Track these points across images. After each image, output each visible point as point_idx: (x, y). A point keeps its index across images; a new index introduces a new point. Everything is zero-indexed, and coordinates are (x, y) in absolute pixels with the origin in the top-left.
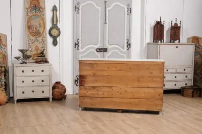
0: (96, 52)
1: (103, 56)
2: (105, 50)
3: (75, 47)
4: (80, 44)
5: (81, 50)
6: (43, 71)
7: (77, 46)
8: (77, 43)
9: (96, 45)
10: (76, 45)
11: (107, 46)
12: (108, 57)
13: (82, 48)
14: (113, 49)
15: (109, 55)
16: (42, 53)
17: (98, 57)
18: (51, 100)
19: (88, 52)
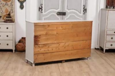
0: (56, 15)
1: (63, 18)
2: (64, 14)
3: (39, 11)
4: (43, 9)
5: (44, 13)
6: (7, 28)
7: (41, 10)
8: (41, 7)
9: (57, 9)
10: (40, 8)
11: (66, 10)
12: (67, 19)
13: (45, 12)
14: (71, 13)
15: (67, 18)
16: (9, 14)
17: (58, 19)
18: (14, 51)
19: (49, 15)
